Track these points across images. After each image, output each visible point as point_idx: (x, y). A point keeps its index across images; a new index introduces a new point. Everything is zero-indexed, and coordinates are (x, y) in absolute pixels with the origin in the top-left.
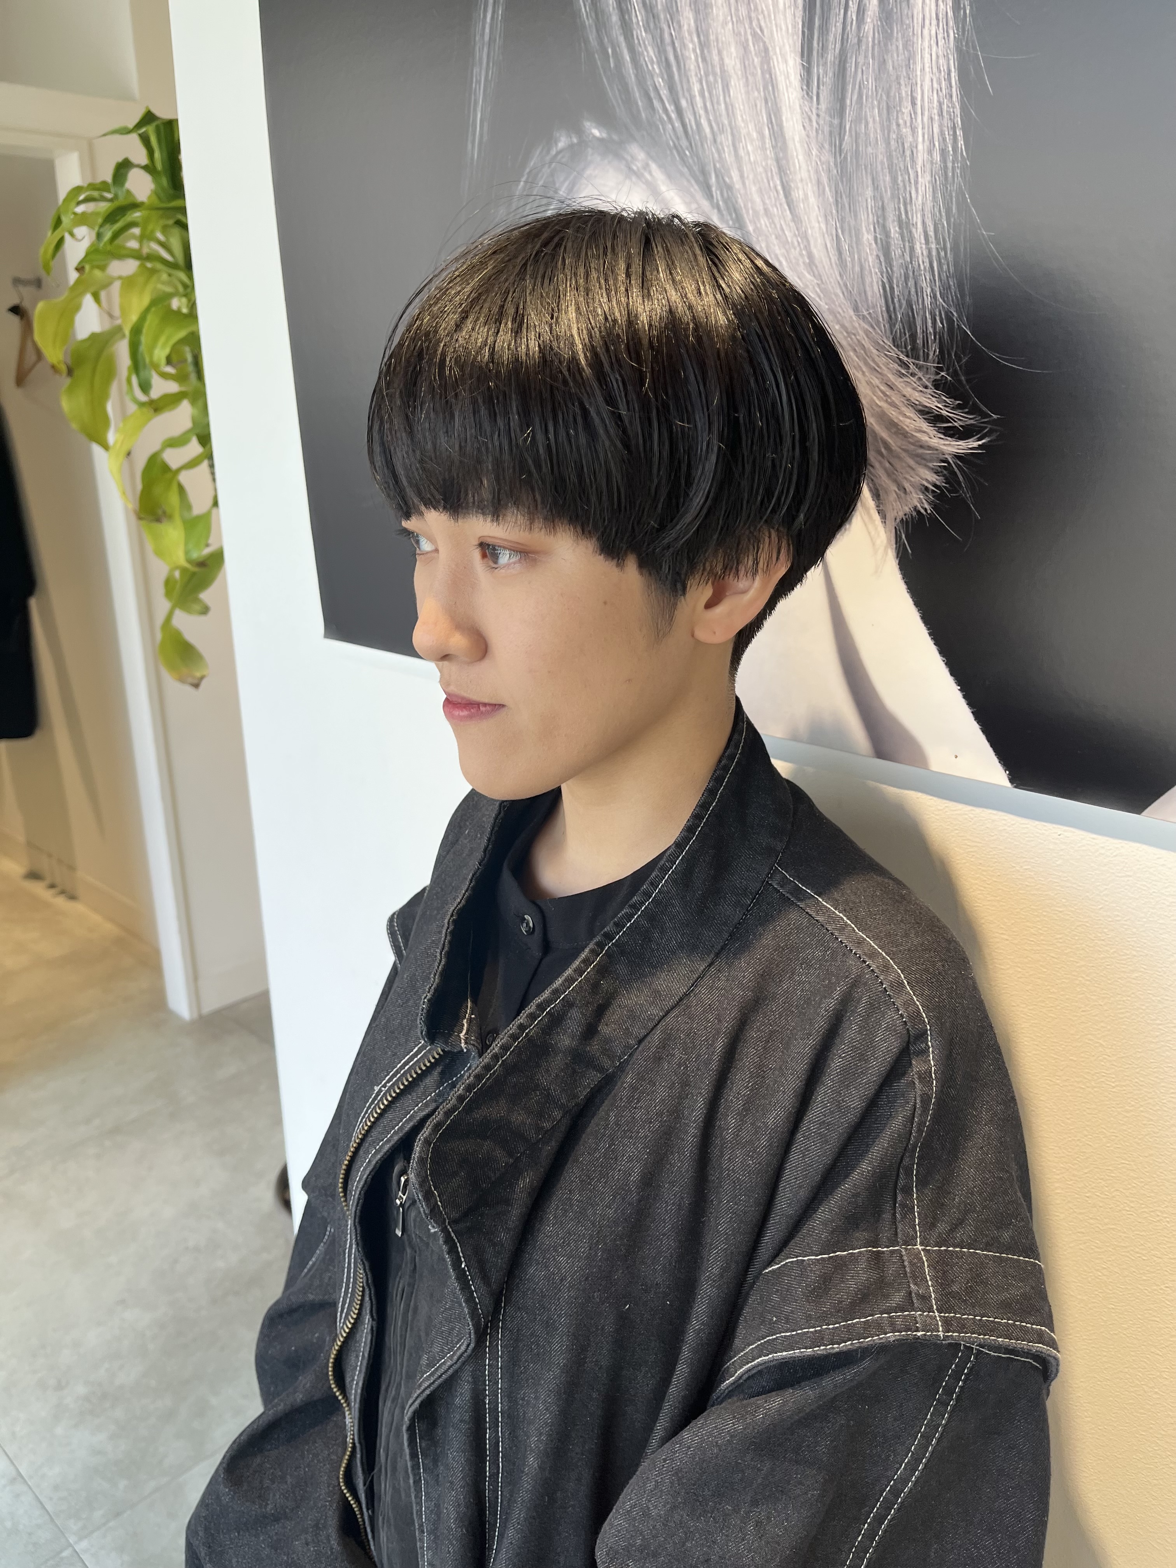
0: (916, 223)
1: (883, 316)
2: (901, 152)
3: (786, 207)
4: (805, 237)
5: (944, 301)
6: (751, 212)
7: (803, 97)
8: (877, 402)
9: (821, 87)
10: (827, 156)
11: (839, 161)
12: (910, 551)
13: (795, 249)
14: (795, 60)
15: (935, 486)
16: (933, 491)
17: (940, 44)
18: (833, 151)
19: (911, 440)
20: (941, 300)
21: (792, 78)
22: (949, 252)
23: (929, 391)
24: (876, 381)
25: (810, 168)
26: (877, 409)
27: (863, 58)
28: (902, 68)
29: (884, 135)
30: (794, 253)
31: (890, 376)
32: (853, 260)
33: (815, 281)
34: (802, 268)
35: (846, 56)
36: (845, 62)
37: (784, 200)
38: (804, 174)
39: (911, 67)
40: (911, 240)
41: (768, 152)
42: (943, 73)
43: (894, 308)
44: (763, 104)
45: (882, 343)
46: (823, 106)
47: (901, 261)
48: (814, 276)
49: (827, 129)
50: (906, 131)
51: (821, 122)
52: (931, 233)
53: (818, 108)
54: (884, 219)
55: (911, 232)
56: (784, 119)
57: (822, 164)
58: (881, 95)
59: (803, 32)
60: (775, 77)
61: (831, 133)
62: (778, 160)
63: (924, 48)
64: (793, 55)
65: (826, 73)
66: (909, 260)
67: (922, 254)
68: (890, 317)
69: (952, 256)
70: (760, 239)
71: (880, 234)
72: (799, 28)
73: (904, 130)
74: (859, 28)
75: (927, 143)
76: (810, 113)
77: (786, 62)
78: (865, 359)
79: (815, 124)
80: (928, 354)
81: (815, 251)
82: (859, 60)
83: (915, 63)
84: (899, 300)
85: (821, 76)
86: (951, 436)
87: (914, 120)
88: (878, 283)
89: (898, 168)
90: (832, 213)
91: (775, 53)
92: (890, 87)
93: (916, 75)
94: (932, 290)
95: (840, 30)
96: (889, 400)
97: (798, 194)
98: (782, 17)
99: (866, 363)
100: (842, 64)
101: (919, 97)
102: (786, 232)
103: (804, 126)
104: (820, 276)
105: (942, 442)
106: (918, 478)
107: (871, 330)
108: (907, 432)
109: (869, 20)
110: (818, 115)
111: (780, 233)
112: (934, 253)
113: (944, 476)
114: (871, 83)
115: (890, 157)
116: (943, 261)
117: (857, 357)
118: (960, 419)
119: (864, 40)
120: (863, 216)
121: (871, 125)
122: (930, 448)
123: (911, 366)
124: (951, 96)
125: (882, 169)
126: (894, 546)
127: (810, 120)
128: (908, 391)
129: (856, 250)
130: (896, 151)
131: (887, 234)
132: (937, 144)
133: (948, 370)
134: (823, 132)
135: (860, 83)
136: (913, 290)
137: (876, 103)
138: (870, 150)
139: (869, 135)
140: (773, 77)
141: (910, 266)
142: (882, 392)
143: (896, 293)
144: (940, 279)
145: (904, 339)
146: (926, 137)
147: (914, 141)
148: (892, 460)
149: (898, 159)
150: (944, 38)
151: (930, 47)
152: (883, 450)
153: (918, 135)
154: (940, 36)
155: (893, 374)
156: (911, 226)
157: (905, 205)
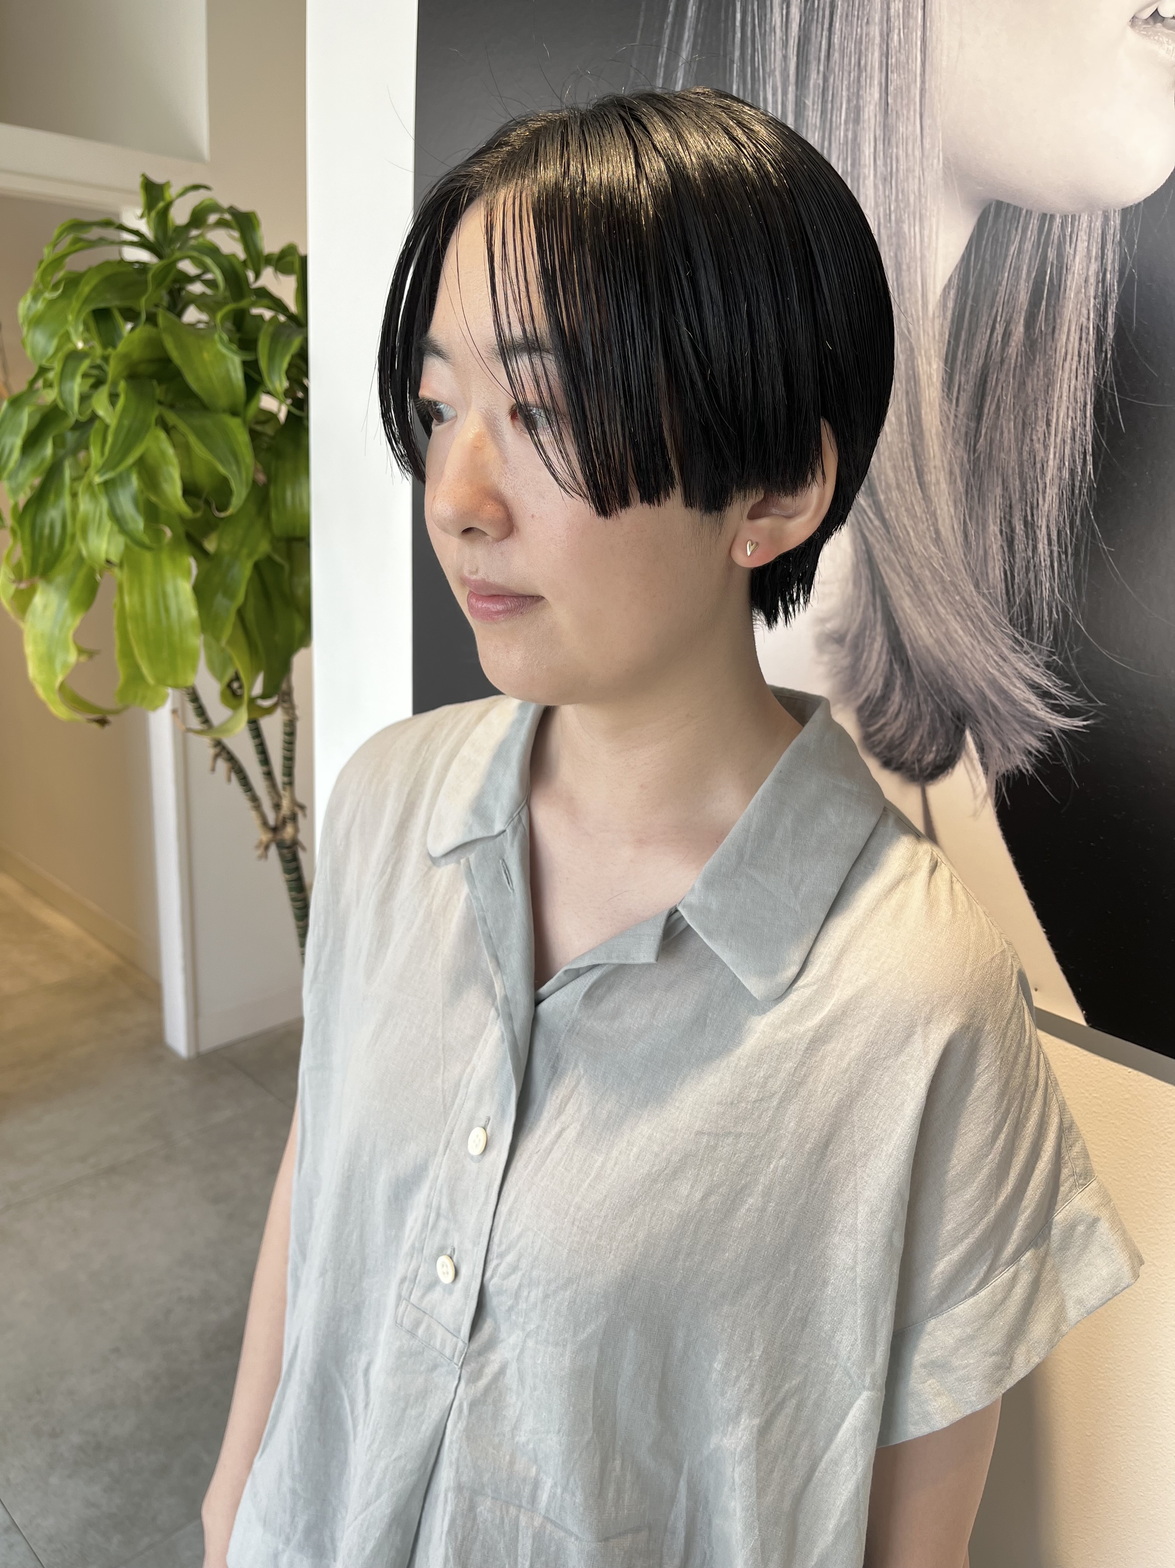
0: (1041, 526)
1: (1002, 597)
2: (1032, 463)
3: (918, 487)
4: (934, 514)
5: (1061, 597)
6: (883, 483)
7: (943, 398)
8: (990, 669)
9: (962, 393)
10: (961, 452)
11: (972, 458)
12: (1009, 803)
13: (923, 523)
14: (939, 365)
15: (1038, 751)
16: (1036, 756)
17: (1079, 378)
18: (968, 448)
19: (1018, 707)
20: (1058, 595)
21: (935, 380)
22: (1069, 556)
23: (1040, 670)
24: (990, 651)
25: (944, 459)
26: (989, 675)
27: (1004, 375)
28: (1041, 391)
29: (1017, 445)
30: (922, 527)
31: (1004, 649)
32: (978, 544)
33: (940, 555)
34: (928, 541)
35: (988, 372)
36: (986, 376)
37: (916, 480)
38: (938, 463)
40: (1035, 539)
41: (905, 437)
42: (1079, 404)
43: (1014, 593)
44: (904, 395)
45: (999, 620)
46: (962, 409)
47: (1023, 555)
48: (939, 549)
49: (963, 430)
50: (1038, 446)
51: (959, 422)
52: (1054, 537)
53: (956, 410)
54: (1011, 516)
55: (1035, 532)
56: (923, 412)
57: (956, 458)
58: (1018, 411)
59: (949, 342)
60: (918, 375)
61: (966, 433)
62: (913, 445)
63: (1064, 380)
64: (937, 359)
65: (967, 382)
66: (1031, 555)
67: (1044, 553)
68: (1009, 599)
69: (1072, 561)
70: (890, 508)
71: (1006, 528)
72: (945, 338)
73: (1037, 445)
74: (1003, 349)
75: (1058, 461)
76: (948, 412)
77: (930, 364)
78: (982, 631)
79: (952, 423)
80: (1042, 639)
81: (942, 529)
82: (999, 377)
83: (1053, 390)
84: (1019, 588)
85: (962, 383)
86: (1058, 712)
87: (1047, 439)
88: (1000, 568)
89: (1028, 476)
90: (961, 500)
91: (920, 355)
92: (1028, 406)
93: (1054, 401)
94: (1051, 585)
95: (984, 348)
96: (1001, 670)
97: (930, 477)
98: (930, 324)
99: (982, 635)
100: (984, 377)
101: (1054, 420)
102: (916, 507)
103: (941, 423)
104: (945, 550)
105: (1050, 716)
106: (1022, 742)
107: (989, 607)
108: (1016, 701)
109: (1013, 344)
110: (956, 416)
111: (910, 507)
112: (1056, 554)
113: (1048, 744)
114: (1009, 399)
115: (1021, 465)
116: (1063, 563)
117: (975, 627)
118: (1068, 699)
119: (1007, 361)
120: (991, 510)
121: (1006, 434)
122: (1036, 718)
123: (1025, 645)
124: (1085, 426)
125: (1013, 474)
126: (994, 796)
127: (948, 419)
128: (1020, 666)
129: (981, 536)
130: (1027, 461)
131: (1013, 530)
132: (1067, 464)
133: (1060, 654)
134: (959, 431)
135: (999, 397)
136: (1033, 582)
137: (1012, 417)
138: (1003, 455)
139: (1003, 442)
140: (916, 374)
141: (1032, 561)
142: (995, 661)
143: (1016, 580)
144: (1060, 578)
145: (1020, 621)
146: (1057, 455)
147: (1046, 456)
148: (998, 721)
149: (1029, 468)
150: (1084, 374)
151: (1070, 379)
152: (991, 711)
153: (1049, 453)
154: (1080, 371)
155: (1007, 648)
156: (1036, 528)
157: (1032, 508)
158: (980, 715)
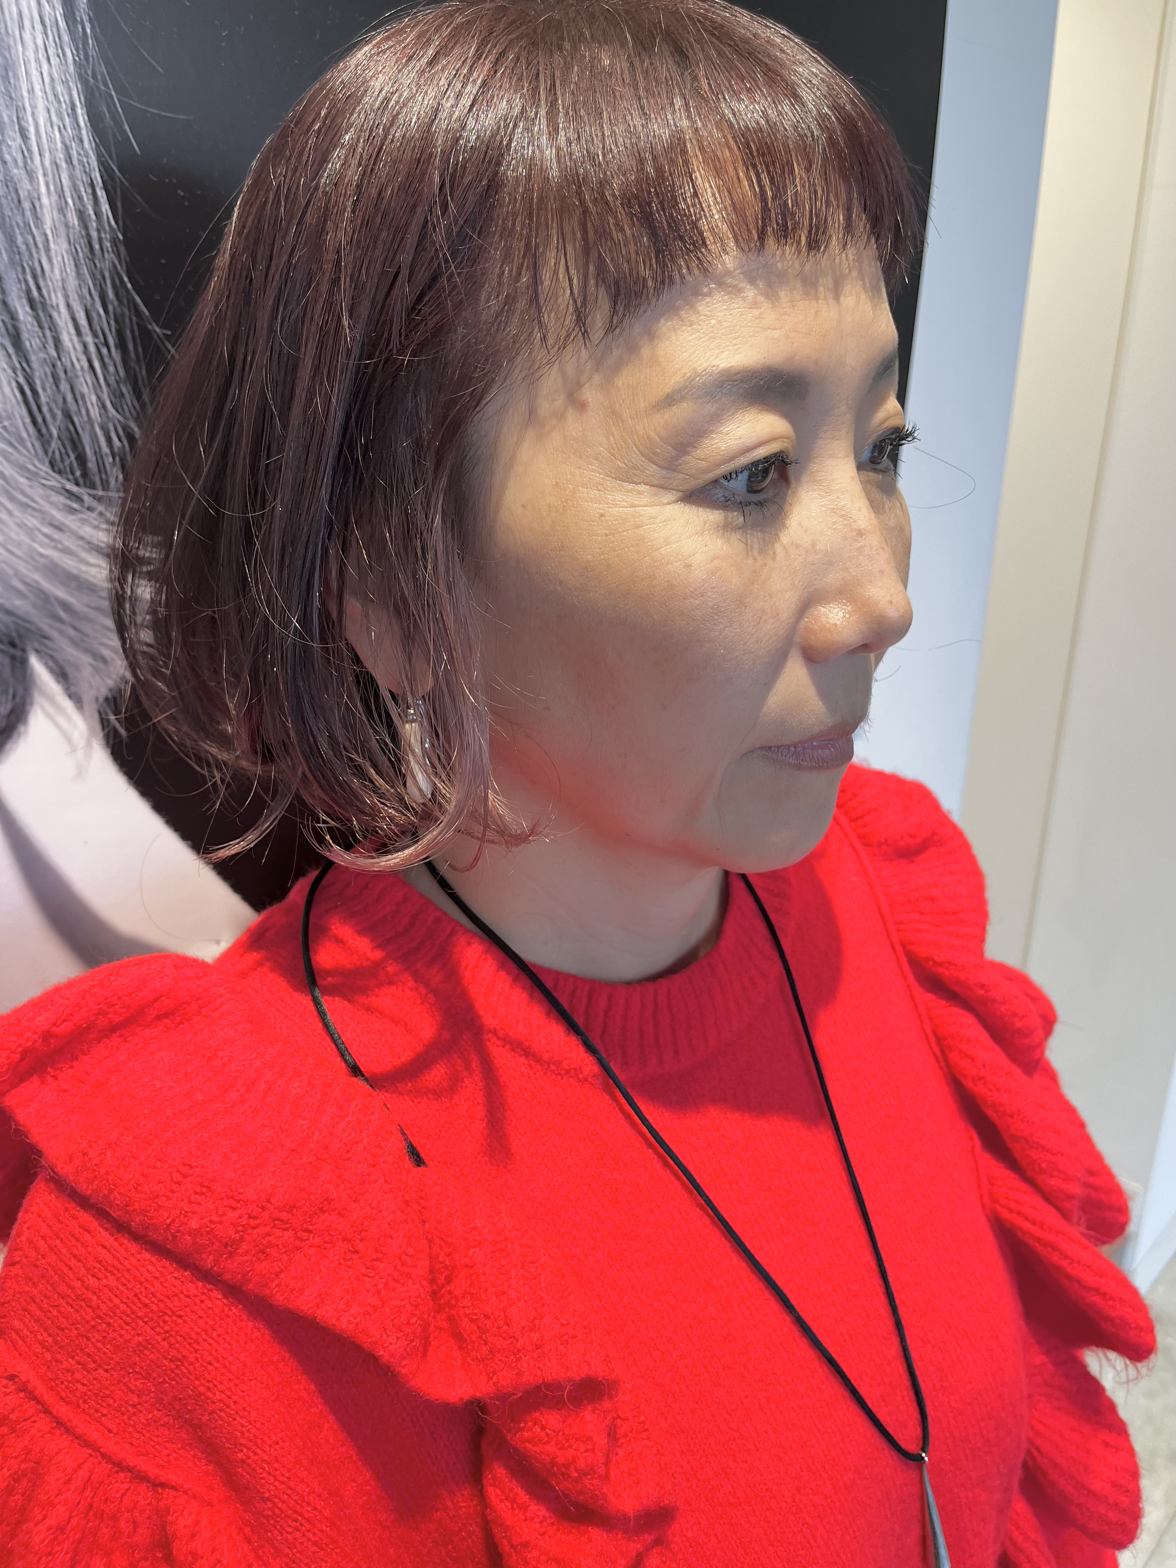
0: (58, 305)
2: (16, 201)
5: (119, 414)
8: (42, 550)
12: (125, 731)
17: (52, 62)
20: (114, 413)
22: (113, 351)
24: (33, 522)
26: (42, 560)
31: (54, 513)
39: (12, 81)
40: (54, 327)
42: (64, 106)
43: (44, 420)
45: (32, 468)
47: (42, 355)
50: (17, 172)
52: (83, 321)
55: (50, 317)
63: (29, 60)
66: (54, 354)
67: (75, 348)
68: (39, 431)
69: (120, 356)
73: (15, 170)
75: (55, 197)
80: (107, 481)
84: (51, 410)
87: (29, 161)
88: (9, 383)
93: (22, 97)
94: (99, 398)
96: (60, 546)
99: (12, 498)
101: (32, 129)
107: (11, 450)
108: (95, 585)
116: (107, 361)
123: (86, 498)
124: (81, 141)
126: (101, 734)
128: (85, 530)
130: (7, 198)
131: (13, 317)
132: (70, 201)
136: (70, 397)
141: (59, 363)
142: (47, 536)
143: (43, 399)
144: (108, 385)
145: (67, 462)
146: (52, 188)
147: (34, 189)
148: (78, 624)
149: (11, 209)
150: (58, 56)
151: (37, 60)
152: (62, 614)
153: (38, 184)
154: (51, 51)
155: (60, 510)
156: (50, 309)
157: (35, 277)
158: (44, 624)
